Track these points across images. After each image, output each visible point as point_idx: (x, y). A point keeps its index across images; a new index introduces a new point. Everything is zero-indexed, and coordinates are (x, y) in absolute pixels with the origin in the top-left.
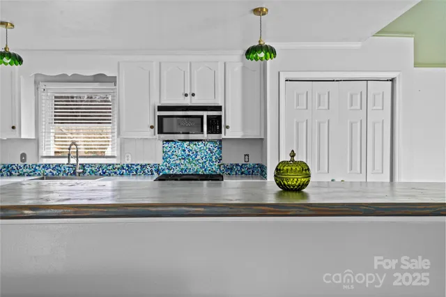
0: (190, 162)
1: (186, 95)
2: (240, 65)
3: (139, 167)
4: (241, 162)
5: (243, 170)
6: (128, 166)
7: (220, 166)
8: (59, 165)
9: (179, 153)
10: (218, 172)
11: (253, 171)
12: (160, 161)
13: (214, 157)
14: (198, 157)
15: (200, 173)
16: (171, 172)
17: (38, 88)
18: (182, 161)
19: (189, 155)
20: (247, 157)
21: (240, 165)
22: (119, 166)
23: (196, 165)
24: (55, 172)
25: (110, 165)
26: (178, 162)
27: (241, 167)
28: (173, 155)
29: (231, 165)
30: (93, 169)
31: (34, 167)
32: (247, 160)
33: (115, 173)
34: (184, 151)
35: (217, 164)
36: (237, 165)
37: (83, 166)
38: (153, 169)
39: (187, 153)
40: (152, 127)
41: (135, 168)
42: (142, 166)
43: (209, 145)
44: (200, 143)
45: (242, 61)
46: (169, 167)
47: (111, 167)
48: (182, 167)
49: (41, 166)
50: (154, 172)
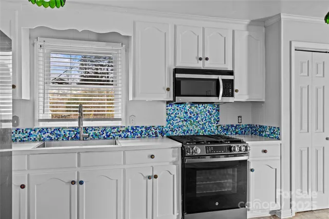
0: (191, 124)
1: (200, 59)
2: (246, 33)
3: (144, 129)
4: (235, 123)
5: (237, 130)
6: (132, 128)
7: (217, 127)
8: (58, 129)
9: (182, 115)
10: (216, 132)
11: (245, 131)
12: (165, 124)
13: (212, 119)
14: (199, 119)
15: (201, 134)
16: (174, 134)
17: (33, 45)
18: (185, 123)
19: (190, 117)
20: (240, 118)
21: (234, 125)
22: (123, 129)
23: (196, 127)
24: (53, 137)
25: (114, 128)
26: (181, 124)
27: (236, 127)
28: (176, 117)
29: (227, 125)
30: (97, 132)
31: (29, 131)
32: (240, 121)
33: (120, 136)
34: (186, 113)
35: (215, 125)
36: (232, 126)
37: (86, 129)
38: (158, 131)
39: (189, 115)
40: (168, 89)
41: (140, 130)
42: (147, 129)
43: (209, 107)
44: (201, 105)
45: (248, 30)
46: (172, 129)
47: (116, 130)
48: (185, 128)
49: (38, 131)
50: (158, 134)
